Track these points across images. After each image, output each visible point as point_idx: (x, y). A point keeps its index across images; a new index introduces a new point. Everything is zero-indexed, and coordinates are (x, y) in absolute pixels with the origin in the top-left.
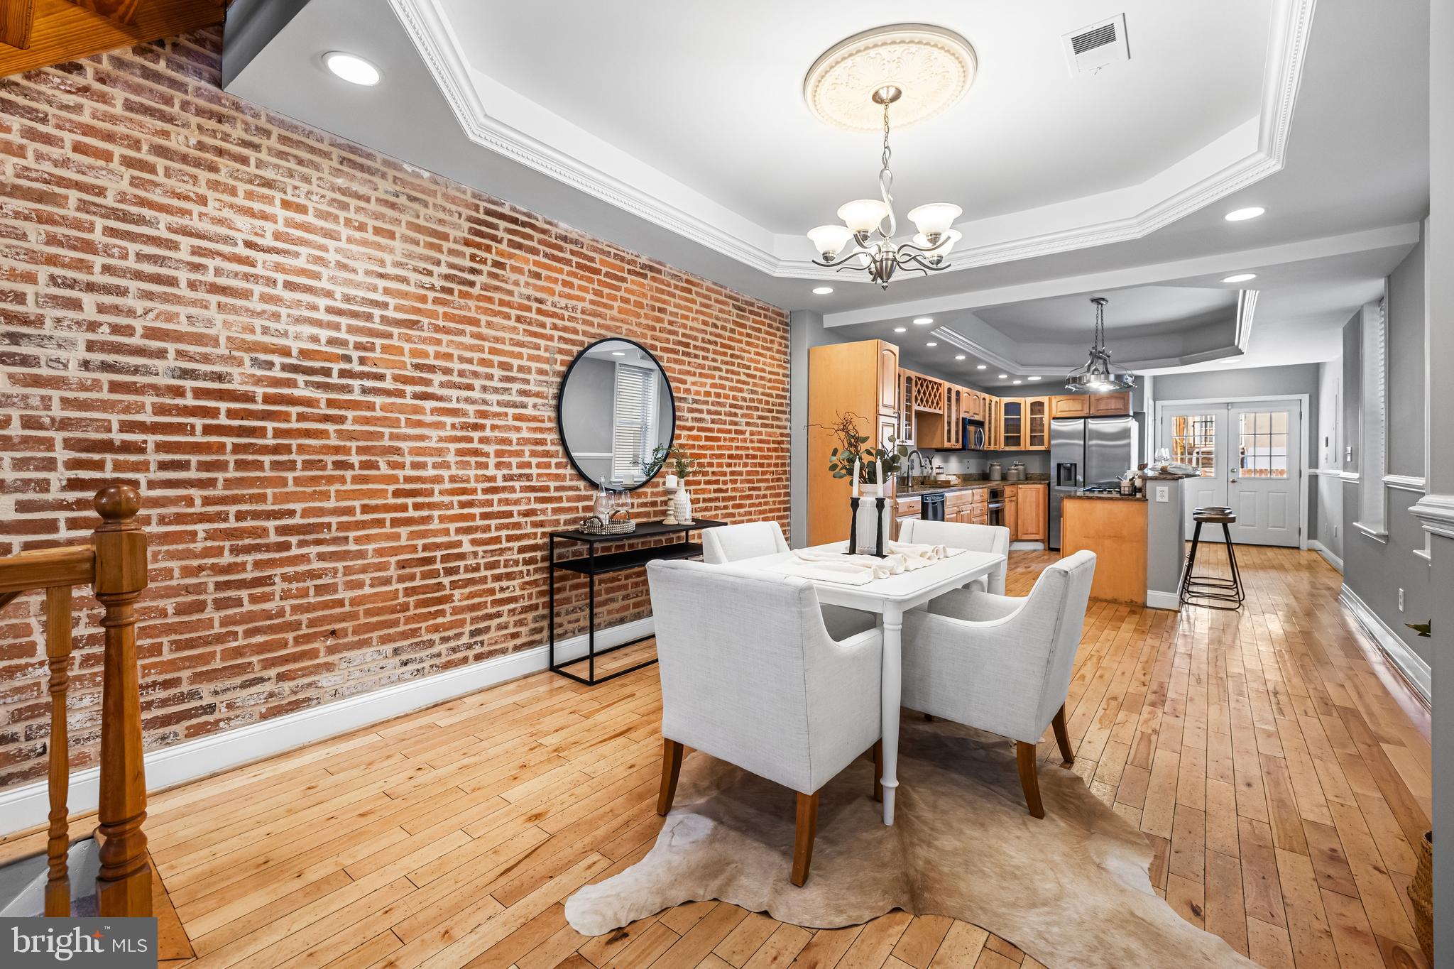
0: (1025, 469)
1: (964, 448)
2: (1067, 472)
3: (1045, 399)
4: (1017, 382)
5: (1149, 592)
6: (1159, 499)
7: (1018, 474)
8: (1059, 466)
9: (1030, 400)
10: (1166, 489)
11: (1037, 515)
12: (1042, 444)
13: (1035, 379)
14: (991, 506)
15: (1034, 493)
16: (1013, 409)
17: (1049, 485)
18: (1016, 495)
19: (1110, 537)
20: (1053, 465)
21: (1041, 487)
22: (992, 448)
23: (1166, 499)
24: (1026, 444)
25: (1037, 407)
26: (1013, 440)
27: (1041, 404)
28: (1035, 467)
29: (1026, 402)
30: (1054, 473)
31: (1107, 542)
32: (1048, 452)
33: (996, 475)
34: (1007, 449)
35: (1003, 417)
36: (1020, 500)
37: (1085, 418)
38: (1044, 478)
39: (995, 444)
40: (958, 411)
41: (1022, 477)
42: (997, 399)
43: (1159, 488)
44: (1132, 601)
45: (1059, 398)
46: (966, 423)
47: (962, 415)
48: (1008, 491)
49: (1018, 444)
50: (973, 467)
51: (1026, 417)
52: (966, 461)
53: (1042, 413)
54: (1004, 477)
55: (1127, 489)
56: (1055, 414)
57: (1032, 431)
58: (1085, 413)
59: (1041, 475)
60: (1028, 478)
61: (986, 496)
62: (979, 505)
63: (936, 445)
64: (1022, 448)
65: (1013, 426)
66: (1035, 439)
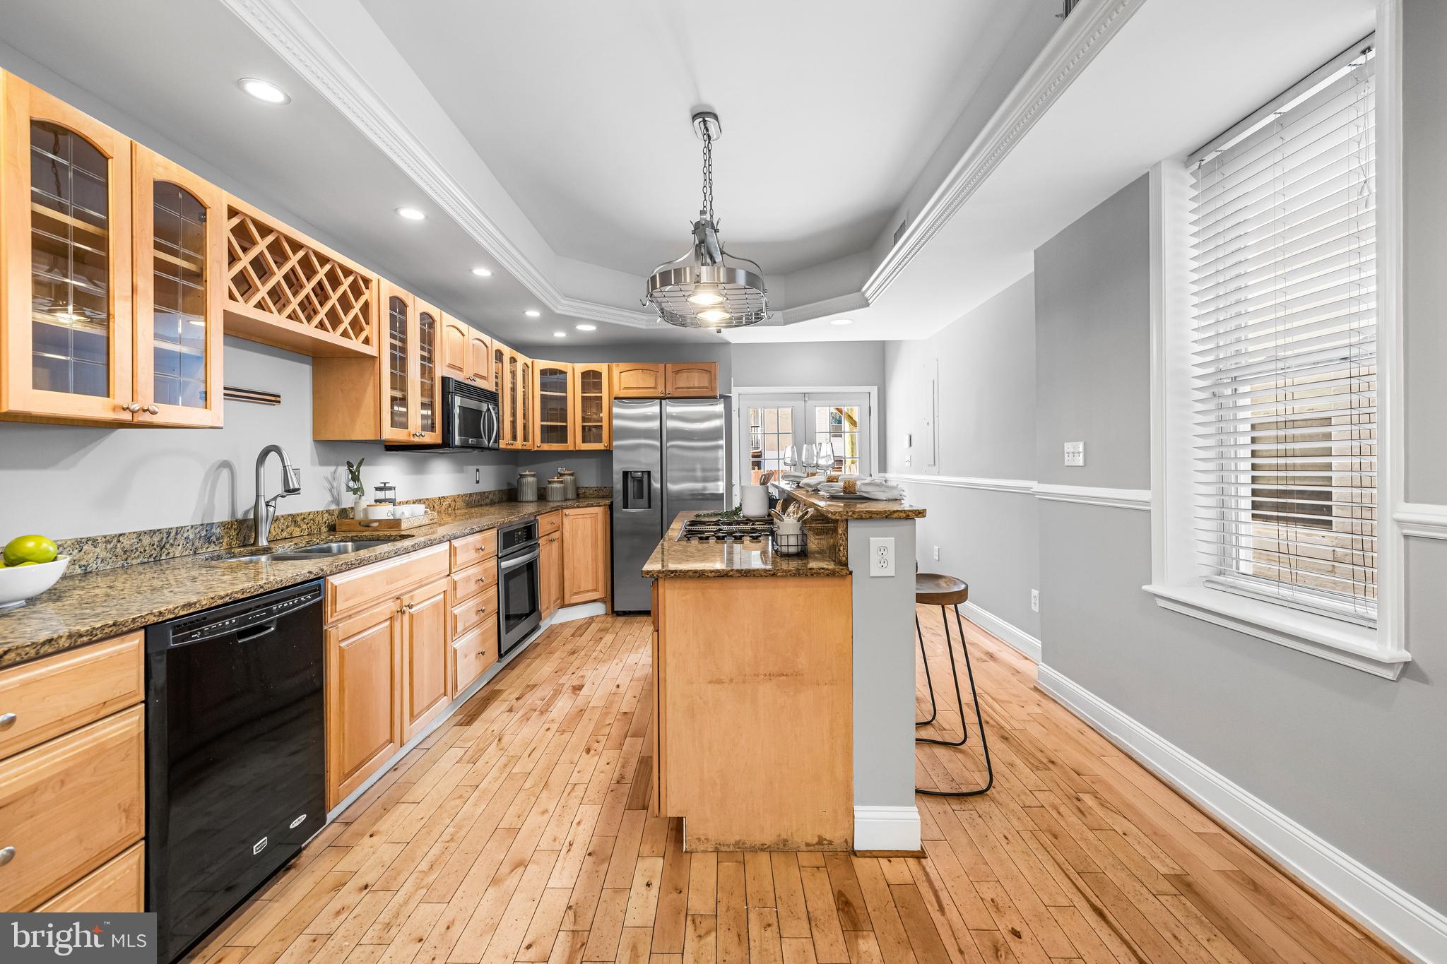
0: (575, 481)
1: (446, 443)
2: (638, 486)
3: (602, 367)
4: (560, 335)
5: (861, 812)
6: (875, 571)
7: (565, 489)
8: (625, 474)
9: (581, 367)
10: (890, 542)
11: (595, 559)
12: (599, 440)
14: (504, 564)
15: (589, 522)
16: (553, 379)
17: (611, 506)
18: (560, 528)
19: (770, 676)
20: (618, 468)
21: (598, 512)
22: (519, 444)
23: (890, 571)
24: (575, 440)
25: (591, 380)
26: (555, 432)
27: (597, 375)
28: (590, 480)
29: (574, 370)
30: (618, 485)
31: (766, 691)
32: (607, 454)
33: (529, 493)
34: (546, 447)
35: (538, 393)
36: (566, 535)
37: (661, 399)
38: (603, 494)
39: (525, 439)
40: (428, 359)
41: (571, 494)
42: (529, 361)
43: (875, 542)
44: (821, 841)
45: (623, 366)
46: (453, 389)
47: (440, 371)
48: (544, 524)
49: (564, 440)
50: (486, 478)
51: (574, 394)
52: (472, 469)
53: (600, 389)
54: (542, 496)
55: (793, 541)
56: (617, 391)
57: (584, 419)
58: (659, 392)
59: (599, 489)
60: (580, 496)
61: (492, 547)
62: (472, 571)
63: (362, 432)
64: (569, 446)
65: (554, 409)
66: (590, 433)
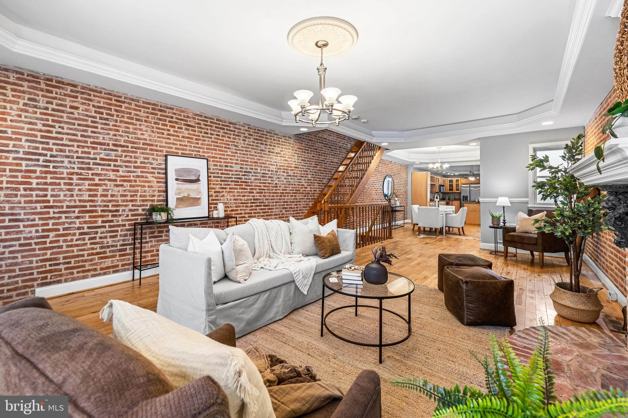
0: (454, 197)
2: (465, 198)
3: (459, 179)
4: (452, 174)
9: (456, 179)
12: (459, 190)
13: (457, 174)
15: (457, 203)
16: (451, 181)
17: (461, 200)
20: (462, 196)
21: (459, 202)
24: (455, 191)
25: (457, 181)
26: (451, 189)
28: (457, 197)
29: (454, 179)
30: (462, 198)
32: (460, 193)
33: (447, 199)
34: (450, 192)
35: (449, 183)
38: (459, 199)
39: (447, 191)
42: (447, 179)
45: (463, 179)
46: (440, 186)
47: (439, 184)
49: (453, 190)
51: (454, 183)
53: (459, 182)
54: (449, 199)
56: (462, 183)
57: (456, 187)
58: (469, 183)
60: (455, 200)
64: (453, 192)
65: (451, 186)
66: (457, 189)
